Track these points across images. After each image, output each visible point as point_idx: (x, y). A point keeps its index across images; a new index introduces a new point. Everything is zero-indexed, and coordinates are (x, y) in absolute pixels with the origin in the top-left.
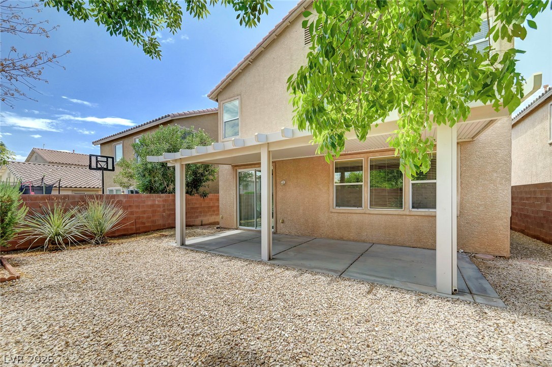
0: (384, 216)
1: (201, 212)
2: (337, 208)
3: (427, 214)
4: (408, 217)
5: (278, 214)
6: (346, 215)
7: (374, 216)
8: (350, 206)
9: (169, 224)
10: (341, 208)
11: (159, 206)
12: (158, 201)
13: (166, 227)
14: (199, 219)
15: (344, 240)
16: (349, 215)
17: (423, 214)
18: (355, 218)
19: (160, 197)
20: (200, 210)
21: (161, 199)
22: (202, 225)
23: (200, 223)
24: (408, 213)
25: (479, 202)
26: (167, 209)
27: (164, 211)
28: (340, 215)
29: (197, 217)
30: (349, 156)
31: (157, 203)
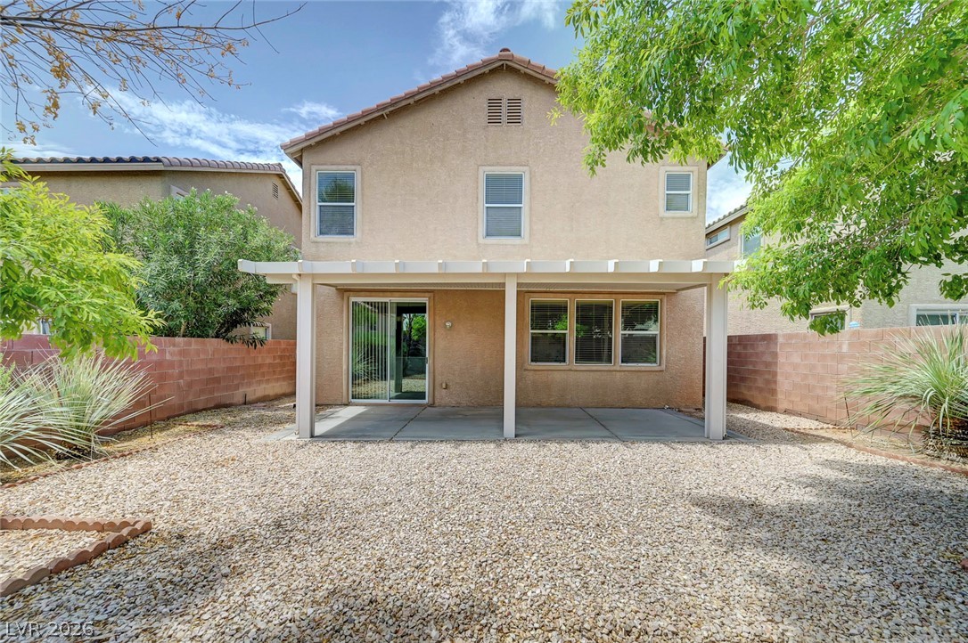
0: (592, 374)
1: (243, 377)
2: (533, 364)
3: (637, 369)
4: (618, 374)
5: (436, 374)
6: (546, 372)
7: (581, 373)
8: (551, 361)
9: (190, 403)
10: (538, 364)
11: (171, 365)
12: (171, 354)
13: (186, 409)
14: (241, 390)
15: (543, 407)
16: (550, 372)
17: (633, 369)
18: (558, 376)
19: (174, 345)
20: (243, 372)
21: (176, 349)
22: (245, 404)
23: (241, 400)
24: (618, 369)
25: (680, 355)
26: (187, 371)
27: (181, 376)
28: (538, 373)
29: (237, 387)
30: (552, 295)
31: (168, 357)
